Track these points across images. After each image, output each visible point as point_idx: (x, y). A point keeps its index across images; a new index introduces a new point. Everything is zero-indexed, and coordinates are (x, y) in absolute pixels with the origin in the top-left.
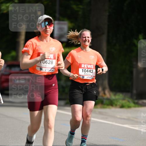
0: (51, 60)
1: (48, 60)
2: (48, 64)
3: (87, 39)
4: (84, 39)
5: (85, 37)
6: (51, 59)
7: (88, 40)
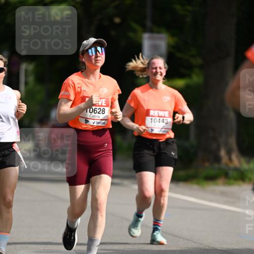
0: (102, 108)
2: (97, 114)
3: (159, 70)
4: (154, 71)
5: (156, 68)
7: (161, 72)
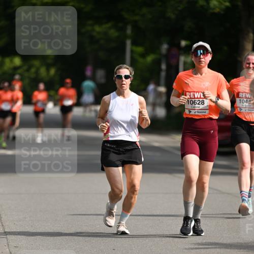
1: (197, 100)
6: (200, 98)
